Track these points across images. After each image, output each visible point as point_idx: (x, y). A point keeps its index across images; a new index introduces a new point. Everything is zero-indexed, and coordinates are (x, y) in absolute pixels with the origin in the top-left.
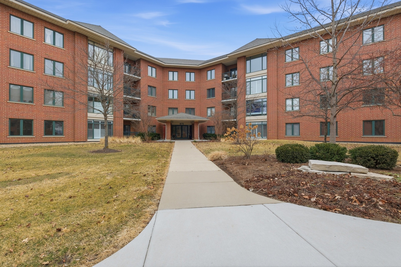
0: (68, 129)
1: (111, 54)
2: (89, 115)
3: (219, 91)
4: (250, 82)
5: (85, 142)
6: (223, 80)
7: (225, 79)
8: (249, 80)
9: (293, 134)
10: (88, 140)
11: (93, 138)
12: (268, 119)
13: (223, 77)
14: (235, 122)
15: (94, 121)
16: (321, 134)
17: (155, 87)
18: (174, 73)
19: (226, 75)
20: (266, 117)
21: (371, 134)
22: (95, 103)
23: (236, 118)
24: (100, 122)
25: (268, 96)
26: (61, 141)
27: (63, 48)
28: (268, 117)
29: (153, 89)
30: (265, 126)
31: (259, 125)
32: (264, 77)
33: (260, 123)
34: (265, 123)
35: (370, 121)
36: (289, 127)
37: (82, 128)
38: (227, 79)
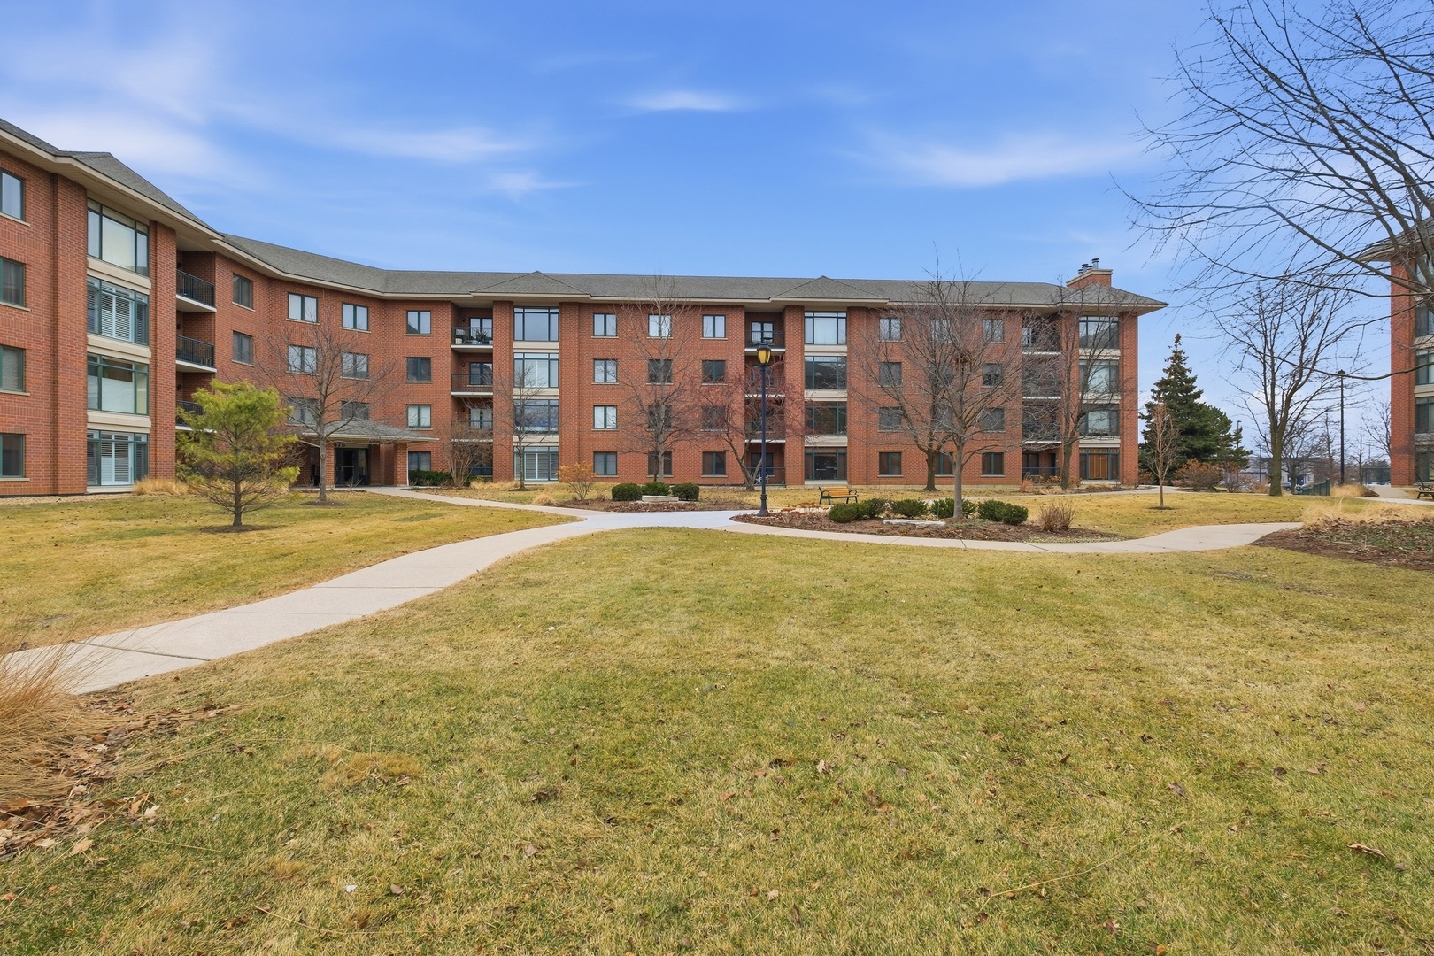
0: (35, 455)
1: (142, 239)
2: (93, 416)
3: (443, 366)
4: (523, 360)
5: (83, 494)
6: (454, 343)
7: (458, 341)
8: (521, 356)
9: (605, 473)
10: (90, 490)
11: (99, 484)
12: (560, 442)
13: (454, 336)
14: (490, 444)
15: (102, 433)
16: (650, 473)
17: (249, 337)
18: (307, 300)
19: (460, 332)
20: (556, 438)
21: (712, 473)
22: (104, 380)
23: (491, 435)
24: (113, 438)
25: (560, 395)
26: (18, 493)
27: (22, 219)
28: (560, 438)
29: (245, 342)
30: (555, 454)
31: (541, 454)
32: (552, 357)
33: (546, 450)
34: (556, 450)
35: (711, 453)
36: (600, 458)
37: (73, 456)
38: (463, 344)
